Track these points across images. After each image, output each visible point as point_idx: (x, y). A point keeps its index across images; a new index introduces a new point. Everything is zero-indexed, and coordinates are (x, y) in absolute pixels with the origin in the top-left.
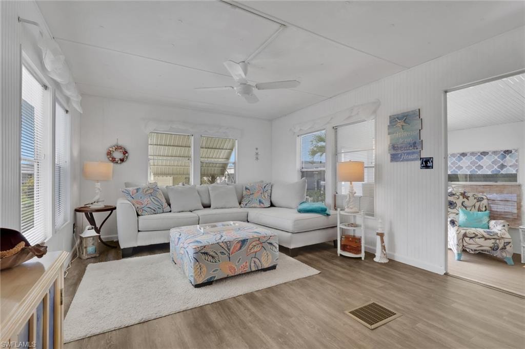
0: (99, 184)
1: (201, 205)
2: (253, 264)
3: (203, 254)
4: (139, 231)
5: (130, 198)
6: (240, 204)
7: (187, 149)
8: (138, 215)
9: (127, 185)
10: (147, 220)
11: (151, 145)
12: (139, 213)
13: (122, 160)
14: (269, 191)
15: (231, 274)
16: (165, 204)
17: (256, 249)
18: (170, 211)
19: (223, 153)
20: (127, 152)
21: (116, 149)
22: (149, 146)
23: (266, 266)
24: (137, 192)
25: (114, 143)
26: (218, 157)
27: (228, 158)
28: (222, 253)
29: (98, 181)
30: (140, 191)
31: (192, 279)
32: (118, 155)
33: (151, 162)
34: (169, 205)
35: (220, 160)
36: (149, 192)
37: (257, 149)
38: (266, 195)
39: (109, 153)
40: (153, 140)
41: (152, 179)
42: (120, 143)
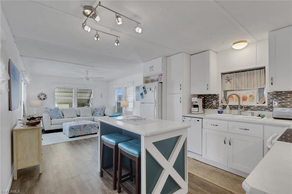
0: (36, 108)
1: (76, 115)
2: (88, 132)
3: (72, 129)
4: (51, 125)
5: (48, 113)
6: (92, 115)
7: (72, 93)
8: (51, 119)
9: (46, 108)
10: (54, 121)
11: (56, 92)
12: (52, 118)
13: (44, 99)
14: (104, 110)
15: (81, 135)
16: (62, 115)
17: (89, 128)
18: (64, 118)
19: (88, 95)
20: (46, 96)
21: (42, 95)
22: (55, 93)
23: (93, 133)
24: (51, 111)
25: (41, 92)
26: (86, 97)
27: (90, 96)
28: (78, 128)
29: (35, 107)
30: (52, 110)
31: (68, 136)
32: (42, 97)
33: (56, 99)
34: (63, 116)
35: (87, 97)
36: (55, 111)
37: (101, 93)
38: (102, 112)
39: (39, 96)
40: (57, 90)
41: (56, 106)
42: (44, 92)
